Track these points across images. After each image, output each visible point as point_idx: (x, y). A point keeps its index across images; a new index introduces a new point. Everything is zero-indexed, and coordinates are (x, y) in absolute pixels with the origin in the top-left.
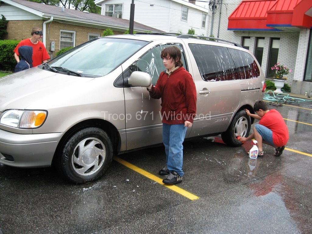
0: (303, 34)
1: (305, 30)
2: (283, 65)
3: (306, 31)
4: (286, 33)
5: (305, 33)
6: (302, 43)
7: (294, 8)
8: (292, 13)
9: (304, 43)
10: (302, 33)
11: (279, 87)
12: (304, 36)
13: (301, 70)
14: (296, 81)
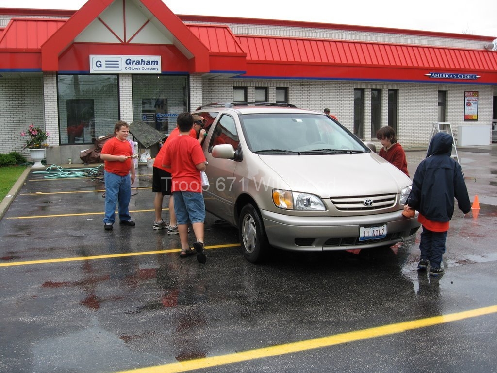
0: (49, 82)
1: (51, 76)
2: (39, 127)
3: (53, 77)
4: (5, 79)
5: (51, 80)
6: (49, 94)
7: (42, 46)
8: (41, 53)
9: (53, 94)
10: (48, 80)
11: (37, 160)
12: (51, 84)
13: (55, 130)
14: (52, 147)
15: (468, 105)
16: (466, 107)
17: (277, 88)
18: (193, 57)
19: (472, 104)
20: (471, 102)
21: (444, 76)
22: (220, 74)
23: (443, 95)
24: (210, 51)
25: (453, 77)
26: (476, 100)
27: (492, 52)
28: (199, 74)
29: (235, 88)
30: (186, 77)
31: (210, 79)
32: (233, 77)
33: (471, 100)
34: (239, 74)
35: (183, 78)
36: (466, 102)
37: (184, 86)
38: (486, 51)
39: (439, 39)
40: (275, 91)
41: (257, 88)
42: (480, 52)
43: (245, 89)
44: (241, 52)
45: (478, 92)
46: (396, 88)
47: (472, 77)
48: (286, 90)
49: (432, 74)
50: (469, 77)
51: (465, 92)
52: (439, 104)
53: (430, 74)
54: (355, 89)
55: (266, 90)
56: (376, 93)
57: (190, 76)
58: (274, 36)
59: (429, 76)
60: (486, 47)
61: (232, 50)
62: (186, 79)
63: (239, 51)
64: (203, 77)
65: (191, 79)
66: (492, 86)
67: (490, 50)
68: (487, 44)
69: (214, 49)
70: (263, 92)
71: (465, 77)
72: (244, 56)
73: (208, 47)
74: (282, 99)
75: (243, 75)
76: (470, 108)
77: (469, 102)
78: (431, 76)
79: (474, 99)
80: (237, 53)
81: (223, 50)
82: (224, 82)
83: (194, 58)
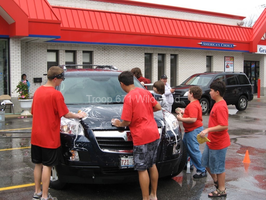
15: (227, 67)
16: (225, 68)
17: (84, 52)
18: (14, 22)
19: (230, 66)
20: (229, 64)
21: (211, 45)
22: (37, 38)
23: (209, 59)
24: (29, 18)
25: (218, 45)
26: (232, 63)
27: (242, 28)
28: (19, 37)
29: (49, 51)
30: (6, 40)
31: (27, 43)
32: (47, 41)
33: (229, 63)
34: (53, 39)
35: (3, 41)
36: (226, 64)
37: (4, 48)
38: (239, 27)
39: (206, 16)
40: (82, 54)
41: (67, 51)
42: (234, 28)
43: (57, 52)
44: (56, 19)
45: (233, 57)
46: (176, 53)
47: (230, 46)
48: (91, 53)
49: (203, 43)
50: (228, 46)
51: (225, 57)
52: (207, 66)
53: (201, 43)
54: (145, 54)
55: (74, 52)
56: (161, 57)
57: (11, 40)
58: (81, 8)
59: (200, 44)
60: (239, 24)
61: (48, 17)
62: (6, 41)
63: (55, 19)
64: (22, 41)
65: (11, 41)
66: (243, 53)
67: (241, 26)
68: (239, 21)
69: (33, 16)
70: (71, 55)
71: (225, 45)
72: (58, 23)
73: (27, 14)
74: (88, 60)
75: (57, 40)
76: (228, 69)
77: (227, 65)
78: (202, 44)
79: (231, 63)
80: (52, 20)
81: (41, 17)
82: (39, 46)
83: (14, 24)
